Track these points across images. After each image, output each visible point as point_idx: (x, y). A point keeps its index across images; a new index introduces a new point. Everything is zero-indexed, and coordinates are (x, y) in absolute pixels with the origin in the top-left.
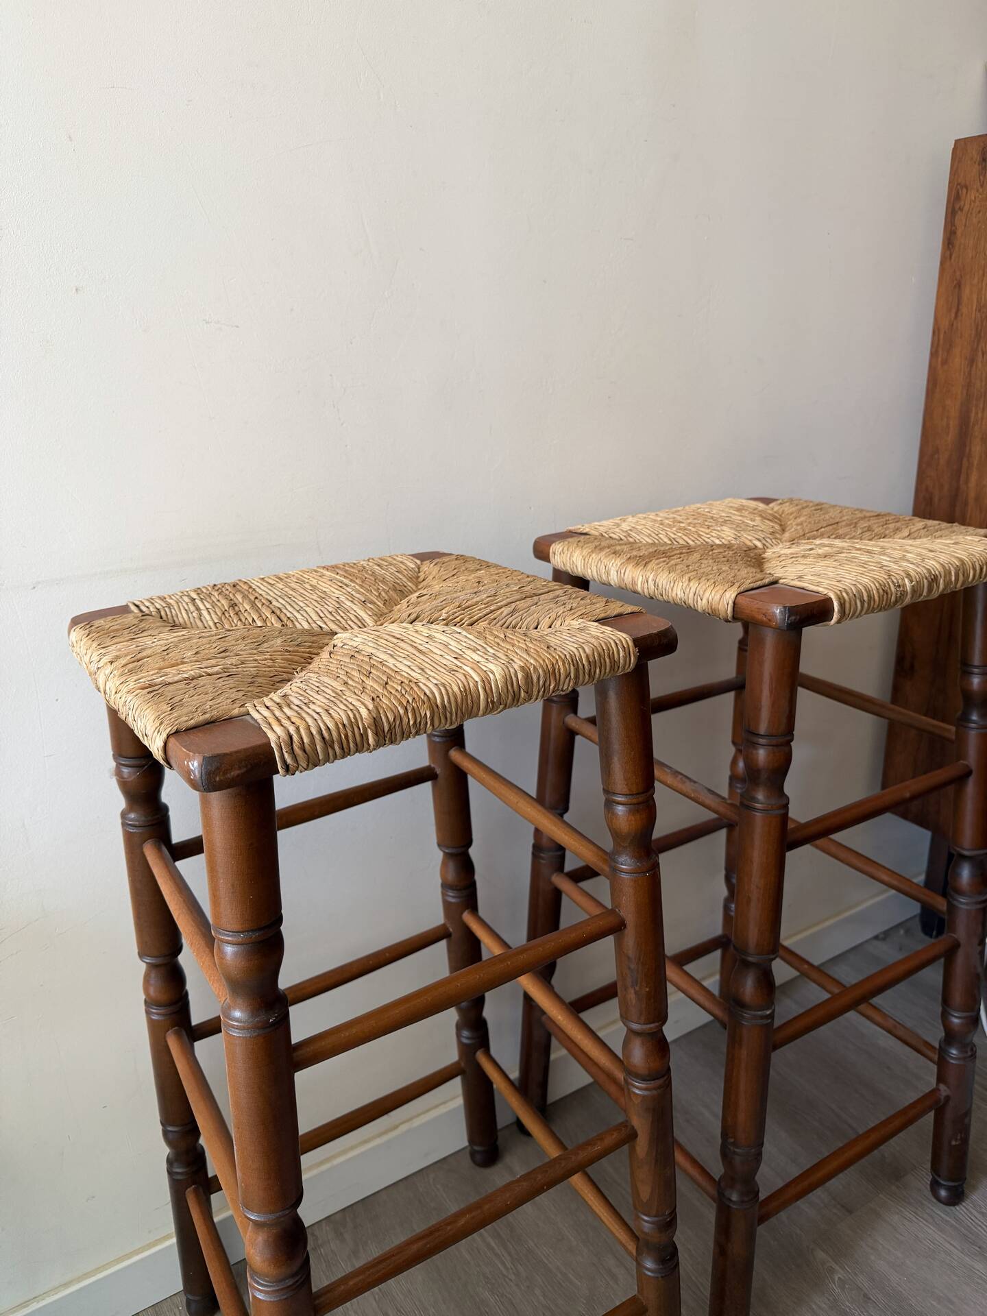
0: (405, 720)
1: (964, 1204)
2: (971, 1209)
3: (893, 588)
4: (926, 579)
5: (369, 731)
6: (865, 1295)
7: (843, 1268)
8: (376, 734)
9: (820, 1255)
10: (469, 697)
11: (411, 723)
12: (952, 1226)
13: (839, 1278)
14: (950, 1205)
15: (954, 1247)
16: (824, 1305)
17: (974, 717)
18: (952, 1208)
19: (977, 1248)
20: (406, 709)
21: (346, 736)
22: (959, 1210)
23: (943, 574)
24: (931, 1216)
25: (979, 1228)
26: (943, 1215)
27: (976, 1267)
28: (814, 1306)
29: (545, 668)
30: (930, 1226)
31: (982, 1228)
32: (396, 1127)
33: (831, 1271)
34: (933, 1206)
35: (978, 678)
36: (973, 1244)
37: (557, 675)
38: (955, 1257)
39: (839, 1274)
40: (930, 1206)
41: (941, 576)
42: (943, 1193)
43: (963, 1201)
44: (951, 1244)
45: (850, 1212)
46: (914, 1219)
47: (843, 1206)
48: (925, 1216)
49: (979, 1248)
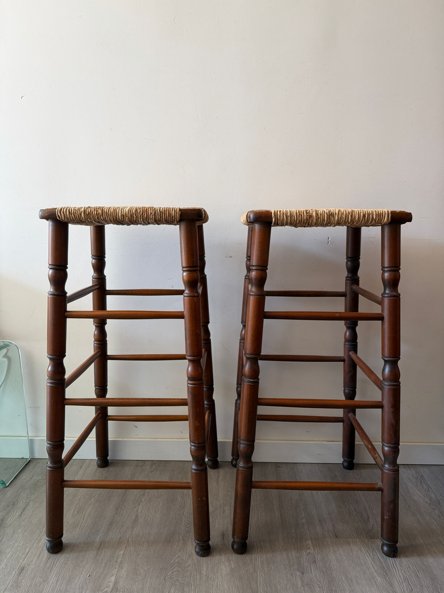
0: (94, 213)
1: (395, 559)
2: (397, 563)
3: (305, 214)
4: (327, 214)
5: (82, 213)
6: (315, 562)
7: (314, 550)
8: (84, 214)
9: (309, 542)
10: (116, 211)
11: (95, 214)
12: (381, 562)
13: (309, 552)
14: (387, 556)
15: (374, 568)
16: (294, 555)
17: (387, 292)
18: (388, 558)
19: (385, 574)
20: (95, 210)
21: (76, 213)
22: (391, 560)
23: (337, 213)
24: (374, 555)
25: (394, 569)
26: (380, 557)
27: (377, 578)
28: (290, 554)
29: (144, 209)
30: (370, 557)
31: (395, 569)
32: (184, 439)
33: (308, 548)
34: (379, 553)
35: (387, 272)
36: (385, 572)
37: (147, 213)
38: (370, 571)
39: (311, 551)
40: (377, 551)
41: (336, 214)
42: (385, 548)
43: (396, 558)
44: (374, 567)
45: (337, 537)
46: (364, 552)
47: (335, 534)
48: (371, 554)
49: (386, 574)
